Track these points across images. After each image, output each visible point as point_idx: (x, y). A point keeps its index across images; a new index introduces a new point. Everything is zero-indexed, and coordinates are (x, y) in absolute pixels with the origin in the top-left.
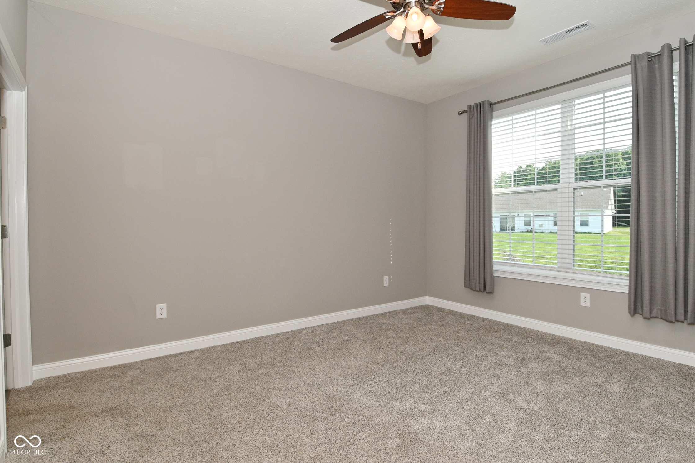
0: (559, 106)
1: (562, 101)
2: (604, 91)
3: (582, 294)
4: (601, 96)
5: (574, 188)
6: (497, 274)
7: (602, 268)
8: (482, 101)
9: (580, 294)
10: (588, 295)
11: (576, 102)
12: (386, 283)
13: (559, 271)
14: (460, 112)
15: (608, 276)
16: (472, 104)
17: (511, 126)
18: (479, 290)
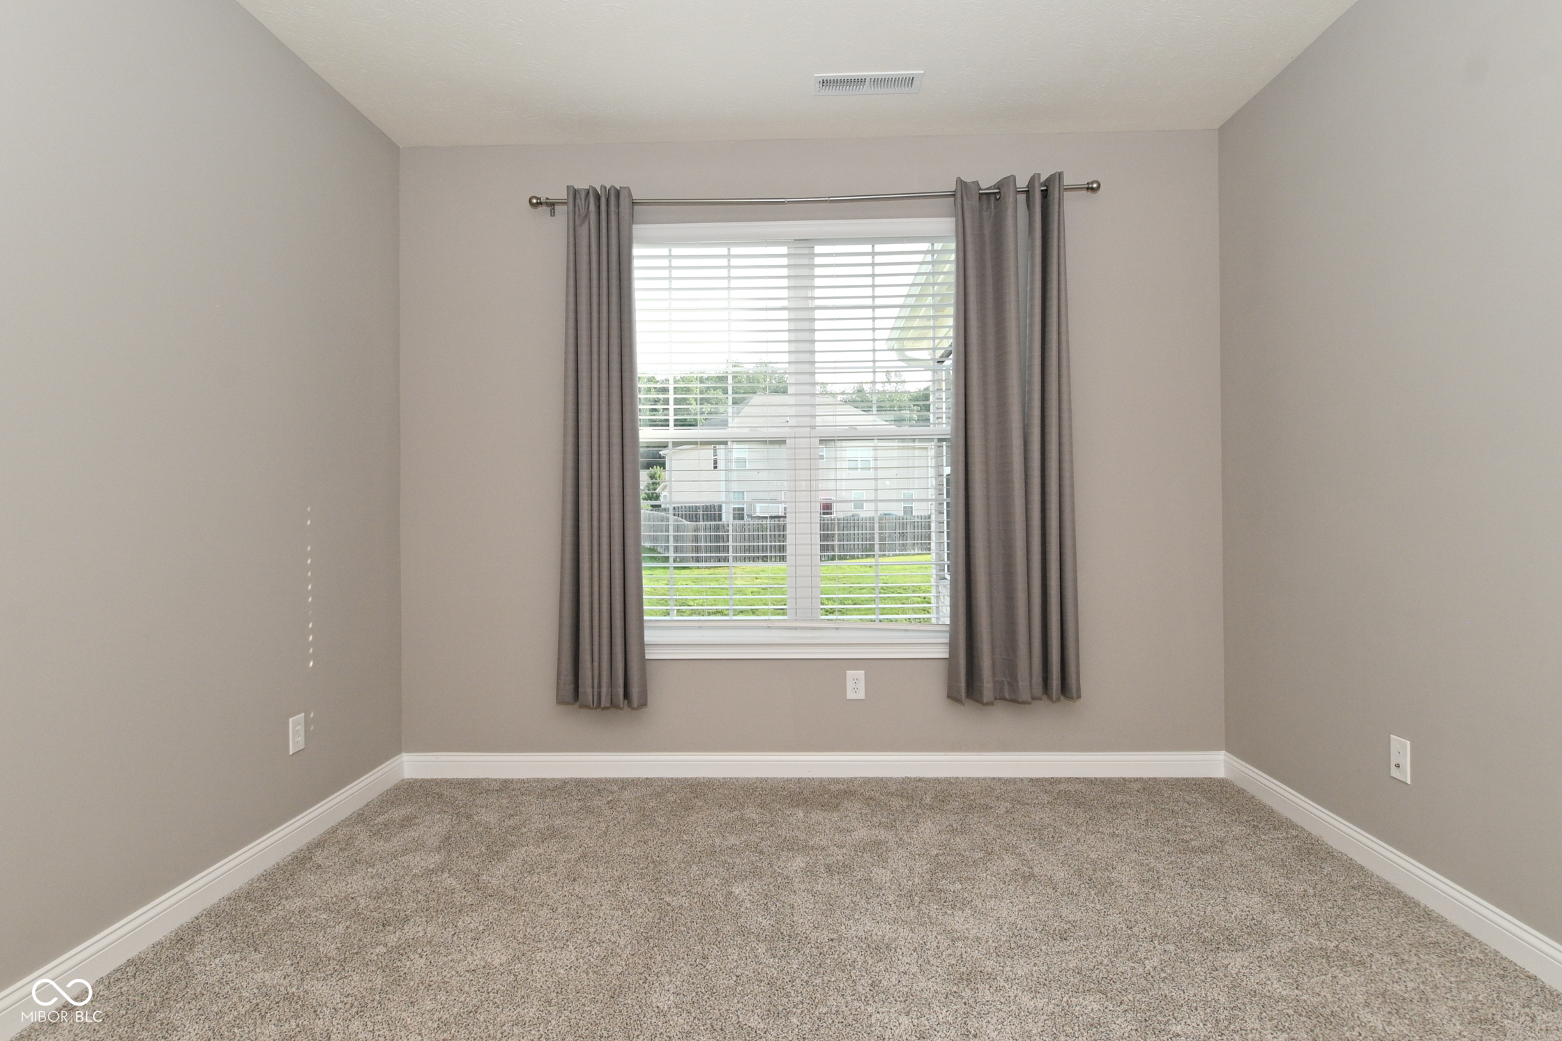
0: (784, 250)
1: (795, 240)
2: (873, 240)
3: (850, 674)
4: (868, 248)
5: (820, 440)
6: (653, 653)
7: (877, 611)
8: (613, 187)
9: (846, 673)
10: (860, 674)
11: (818, 249)
12: (296, 741)
13: (791, 628)
14: (537, 198)
15: (893, 627)
16: (582, 185)
17: (667, 271)
18: (609, 705)
